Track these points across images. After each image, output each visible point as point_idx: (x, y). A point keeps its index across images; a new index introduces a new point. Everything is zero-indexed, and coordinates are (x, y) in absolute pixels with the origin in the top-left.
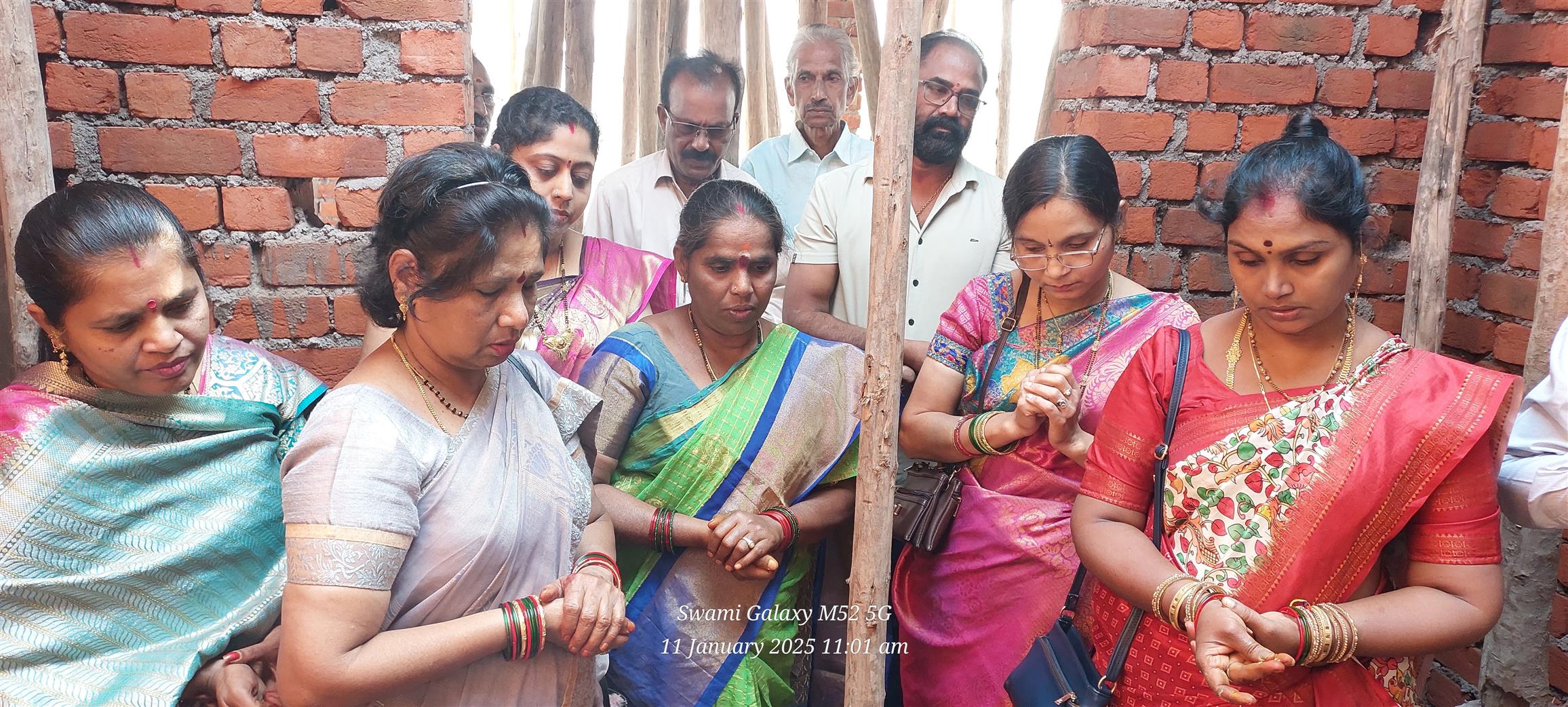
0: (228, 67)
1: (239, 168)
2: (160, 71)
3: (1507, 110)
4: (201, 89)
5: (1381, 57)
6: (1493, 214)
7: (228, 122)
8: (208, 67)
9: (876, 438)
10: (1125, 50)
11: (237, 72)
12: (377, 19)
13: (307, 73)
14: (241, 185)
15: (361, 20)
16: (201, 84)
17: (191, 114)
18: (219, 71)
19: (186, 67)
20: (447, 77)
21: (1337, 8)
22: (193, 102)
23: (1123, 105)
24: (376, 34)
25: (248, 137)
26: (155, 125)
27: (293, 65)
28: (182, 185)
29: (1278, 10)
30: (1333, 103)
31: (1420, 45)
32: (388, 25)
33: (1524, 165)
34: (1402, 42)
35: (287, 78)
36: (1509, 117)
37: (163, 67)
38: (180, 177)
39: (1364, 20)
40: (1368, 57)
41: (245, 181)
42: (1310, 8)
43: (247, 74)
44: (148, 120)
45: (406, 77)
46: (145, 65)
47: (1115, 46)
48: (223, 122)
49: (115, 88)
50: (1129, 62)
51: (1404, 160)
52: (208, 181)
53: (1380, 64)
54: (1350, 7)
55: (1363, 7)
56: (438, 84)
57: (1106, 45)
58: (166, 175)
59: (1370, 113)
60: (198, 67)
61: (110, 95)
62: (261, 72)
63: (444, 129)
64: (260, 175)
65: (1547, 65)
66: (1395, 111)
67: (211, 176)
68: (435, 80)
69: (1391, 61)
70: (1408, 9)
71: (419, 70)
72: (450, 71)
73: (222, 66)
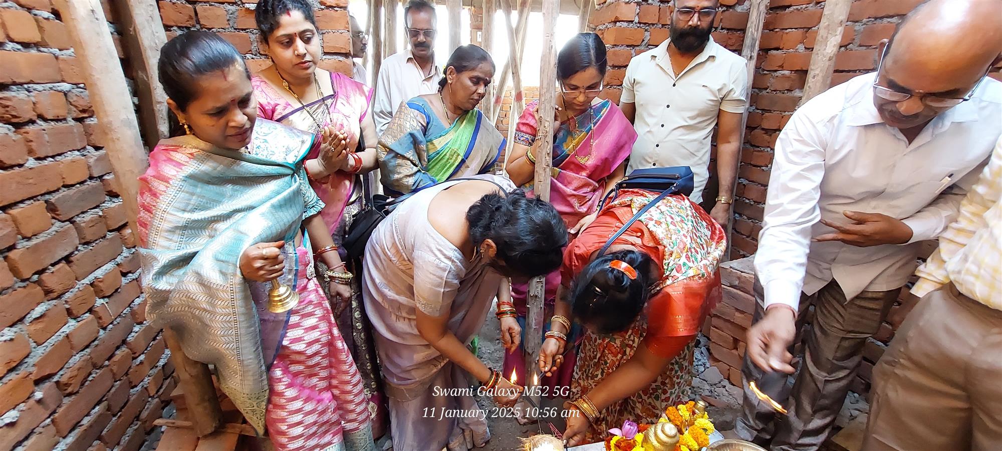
0: (243, 3)
1: (251, 50)
2: (212, 5)
3: (771, 28)
4: (231, 14)
6: (764, 70)
7: (245, 30)
11: (247, 5)
14: (252, 58)
16: (231, 12)
17: (228, 26)
18: (239, 5)
19: (223, 3)
20: (341, 7)
22: (228, 20)
23: (625, 24)
25: (254, 37)
31: (740, 3)
33: (777, 49)
36: (772, 30)
37: (213, 4)
41: (254, 57)
45: (323, 7)
46: (205, 2)
48: (243, 30)
49: (193, 14)
50: (628, 5)
53: (725, 9)
56: (337, 11)
60: (229, 3)
61: (191, 17)
63: (340, 31)
64: (261, 54)
65: (789, 7)
66: (728, 29)
68: (335, 9)
69: (729, 7)
71: (328, 4)
72: (342, 5)
73: (239, 3)
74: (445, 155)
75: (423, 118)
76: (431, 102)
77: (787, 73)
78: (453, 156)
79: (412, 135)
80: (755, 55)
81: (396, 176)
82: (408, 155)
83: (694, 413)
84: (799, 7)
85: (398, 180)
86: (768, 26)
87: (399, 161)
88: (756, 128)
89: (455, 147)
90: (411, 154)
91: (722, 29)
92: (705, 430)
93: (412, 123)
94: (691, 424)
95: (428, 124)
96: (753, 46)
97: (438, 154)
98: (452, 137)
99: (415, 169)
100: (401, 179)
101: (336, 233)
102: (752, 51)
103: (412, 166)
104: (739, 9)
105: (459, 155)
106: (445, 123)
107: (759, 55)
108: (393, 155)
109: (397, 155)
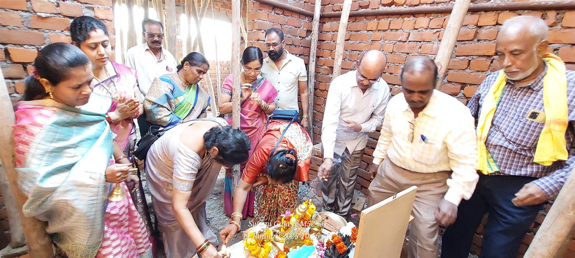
0: (35, 12)
1: (44, 43)
4: (25, 18)
5: (302, 37)
6: (318, 65)
7: (38, 29)
8: (26, 11)
9: (237, 104)
10: (263, 31)
11: (39, 14)
12: (86, 3)
13: (65, 16)
15: (81, 3)
16: (25, 17)
17: (22, 26)
18: (31, 13)
19: (17, 10)
20: (108, 20)
21: (295, 27)
22: (22, 22)
23: (262, 42)
24: (86, 7)
25: (46, 34)
26: (8, 28)
27: (59, 14)
28: (22, 48)
29: (286, 26)
30: (295, 45)
31: (307, 36)
32: (90, 5)
33: (322, 57)
34: (304, 35)
35: (57, 17)
37: (7, 10)
38: (21, 45)
39: (299, 30)
40: (300, 37)
42: (291, 27)
43: (44, 15)
44: (4, 26)
47: (261, 30)
48: (36, 29)
51: (305, 56)
52: (33, 47)
53: (302, 38)
54: (297, 27)
55: (299, 28)
56: (106, 22)
57: (259, 30)
58: (15, 45)
59: (300, 47)
60: (23, 11)
62: (48, 15)
65: (325, 41)
66: (303, 47)
67: (34, 46)
69: (303, 38)
70: (305, 29)
72: (109, 19)
73: (32, 11)
74: (184, 105)
75: (171, 86)
76: (173, 78)
77: (326, 67)
78: (188, 105)
79: (166, 95)
80: (315, 60)
81: (159, 117)
82: (165, 105)
83: (308, 204)
84: (328, 42)
85: (160, 119)
86: (319, 47)
87: (161, 109)
88: (317, 89)
89: (189, 101)
90: (166, 105)
91: (301, 47)
92: (313, 209)
93: (165, 88)
94: (308, 208)
95: (174, 89)
96: (314, 56)
97: (180, 104)
98: (186, 96)
99: (170, 113)
100: (162, 118)
101: (125, 150)
102: (314, 58)
103: (168, 111)
104: (307, 39)
105: (191, 105)
106: (182, 89)
107: (316, 60)
108: (156, 105)
109: (159, 106)
